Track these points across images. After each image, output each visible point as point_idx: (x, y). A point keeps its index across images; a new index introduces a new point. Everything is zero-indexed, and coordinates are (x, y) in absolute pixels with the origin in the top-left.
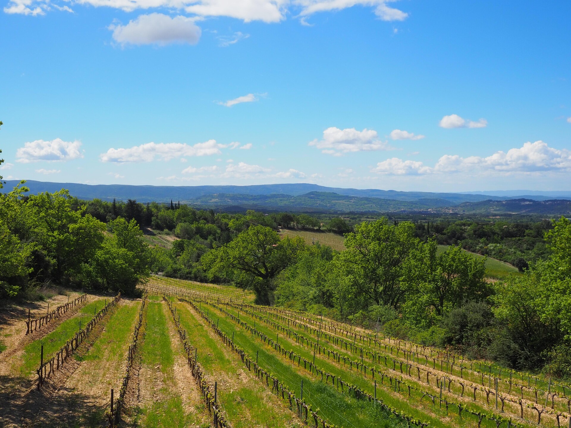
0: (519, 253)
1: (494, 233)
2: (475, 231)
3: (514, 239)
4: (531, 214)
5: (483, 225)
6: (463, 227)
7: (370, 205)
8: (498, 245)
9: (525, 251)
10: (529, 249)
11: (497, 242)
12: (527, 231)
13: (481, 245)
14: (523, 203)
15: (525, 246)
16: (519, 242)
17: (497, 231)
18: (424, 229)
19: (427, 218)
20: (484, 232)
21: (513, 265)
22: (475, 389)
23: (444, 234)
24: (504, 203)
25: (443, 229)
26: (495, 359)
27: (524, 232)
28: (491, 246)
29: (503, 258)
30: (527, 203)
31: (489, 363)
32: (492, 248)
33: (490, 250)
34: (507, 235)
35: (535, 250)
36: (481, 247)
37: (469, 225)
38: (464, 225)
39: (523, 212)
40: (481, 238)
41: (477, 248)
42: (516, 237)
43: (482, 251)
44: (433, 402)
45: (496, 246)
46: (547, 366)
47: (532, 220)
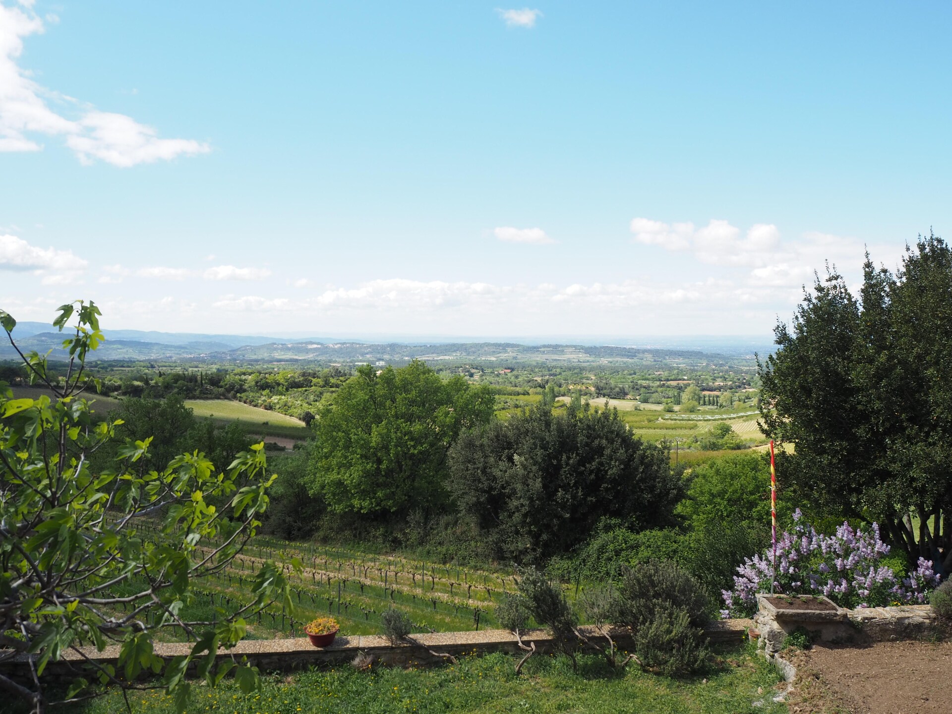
0: (305, 405)
1: (278, 384)
2: (257, 382)
3: (300, 389)
4: (319, 359)
5: (266, 373)
6: (243, 377)
7: (124, 350)
8: (283, 397)
9: (312, 403)
10: (316, 401)
11: (281, 394)
12: (314, 380)
13: (263, 398)
14: (310, 347)
15: (312, 397)
16: (306, 393)
17: (282, 381)
18: (196, 381)
19: (200, 366)
20: (267, 383)
21: (300, 419)
22: (253, 562)
23: (221, 387)
24: (289, 346)
25: (219, 381)
26: (273, 533)
27: (311, 382)
28: (275, 399)
29: (289, 411)
30: (315, 346)
31: (268, 538)
32: (276, 401)
33: (274, 404)
34: (294, 385)
35: (323, 401)
36: (264, 401)
37: (250, 374)
38: (244, 374)
39: (310, 356)
40: (264, 390)
41: (260, 401)
42: (302, 387)
43: (265, 406)
44: (219, 578)
45: (280, 399)
46: (316, 534)
47: (320, 365)
